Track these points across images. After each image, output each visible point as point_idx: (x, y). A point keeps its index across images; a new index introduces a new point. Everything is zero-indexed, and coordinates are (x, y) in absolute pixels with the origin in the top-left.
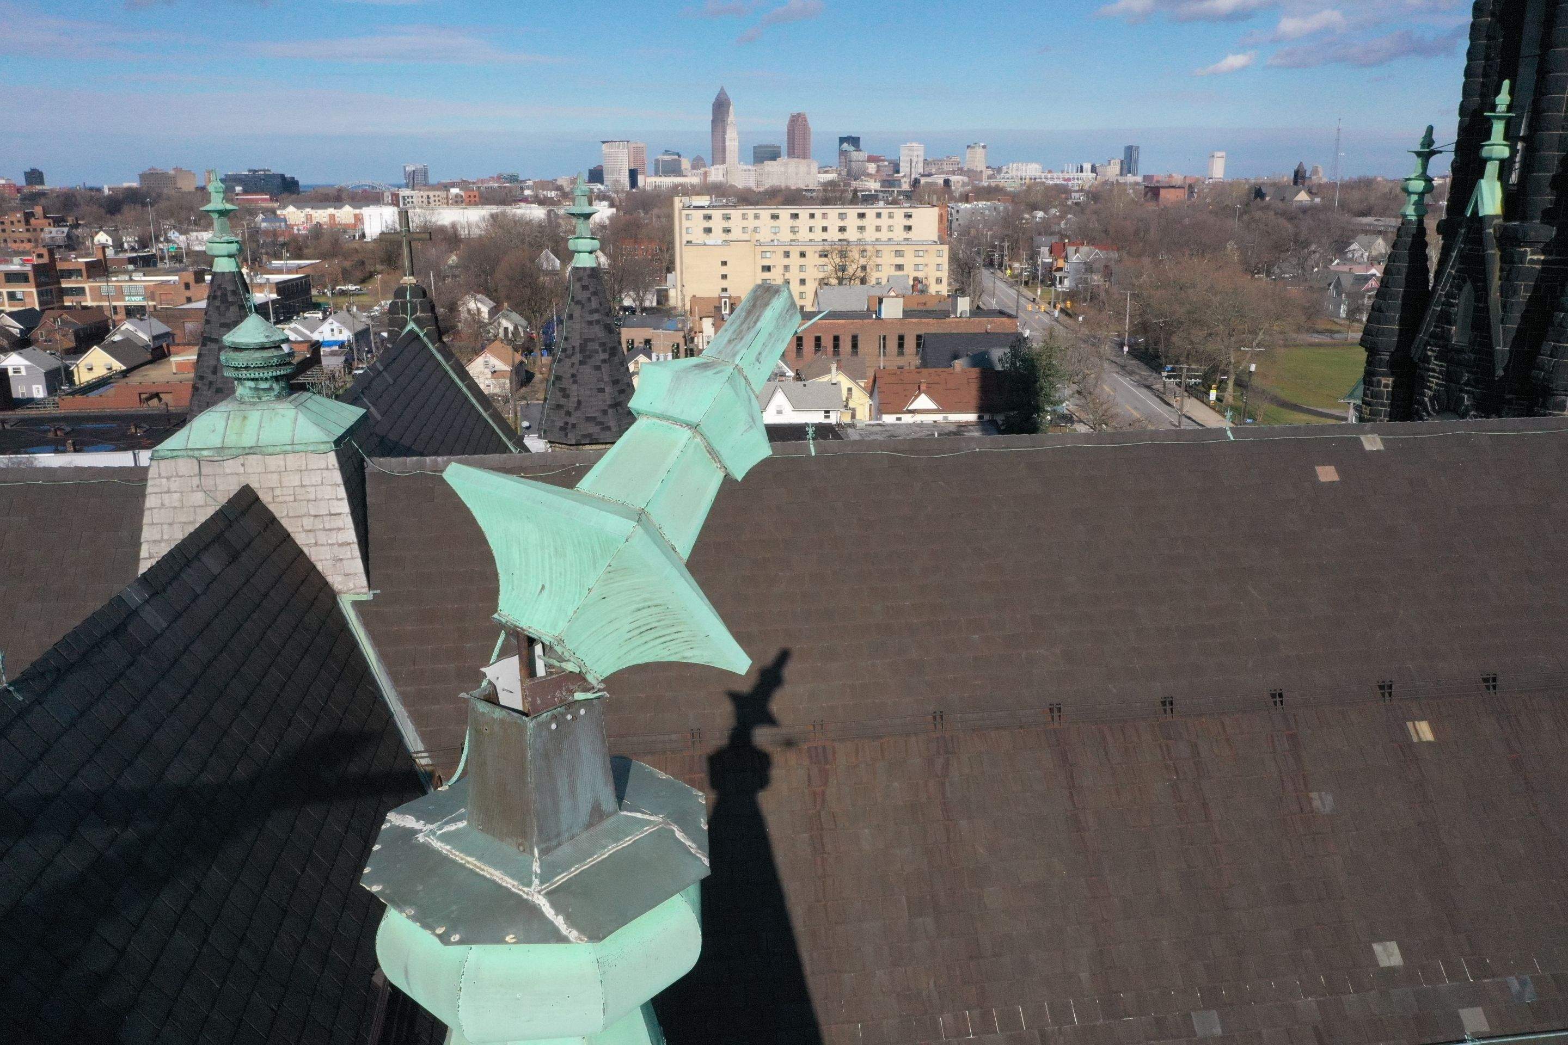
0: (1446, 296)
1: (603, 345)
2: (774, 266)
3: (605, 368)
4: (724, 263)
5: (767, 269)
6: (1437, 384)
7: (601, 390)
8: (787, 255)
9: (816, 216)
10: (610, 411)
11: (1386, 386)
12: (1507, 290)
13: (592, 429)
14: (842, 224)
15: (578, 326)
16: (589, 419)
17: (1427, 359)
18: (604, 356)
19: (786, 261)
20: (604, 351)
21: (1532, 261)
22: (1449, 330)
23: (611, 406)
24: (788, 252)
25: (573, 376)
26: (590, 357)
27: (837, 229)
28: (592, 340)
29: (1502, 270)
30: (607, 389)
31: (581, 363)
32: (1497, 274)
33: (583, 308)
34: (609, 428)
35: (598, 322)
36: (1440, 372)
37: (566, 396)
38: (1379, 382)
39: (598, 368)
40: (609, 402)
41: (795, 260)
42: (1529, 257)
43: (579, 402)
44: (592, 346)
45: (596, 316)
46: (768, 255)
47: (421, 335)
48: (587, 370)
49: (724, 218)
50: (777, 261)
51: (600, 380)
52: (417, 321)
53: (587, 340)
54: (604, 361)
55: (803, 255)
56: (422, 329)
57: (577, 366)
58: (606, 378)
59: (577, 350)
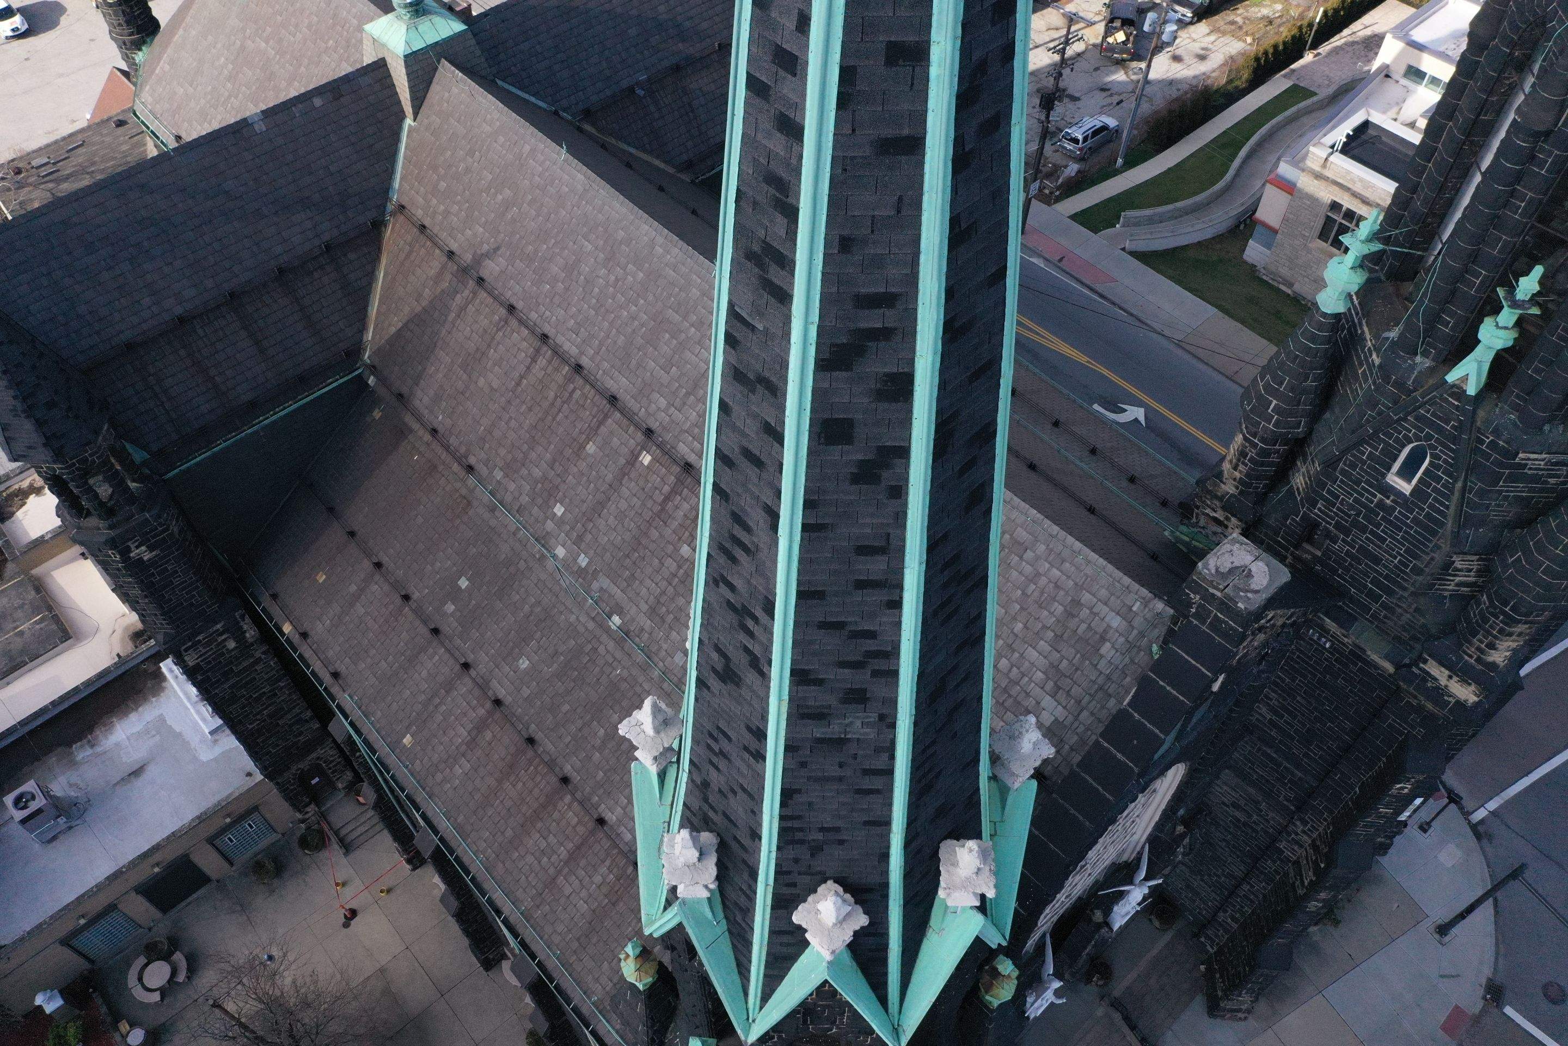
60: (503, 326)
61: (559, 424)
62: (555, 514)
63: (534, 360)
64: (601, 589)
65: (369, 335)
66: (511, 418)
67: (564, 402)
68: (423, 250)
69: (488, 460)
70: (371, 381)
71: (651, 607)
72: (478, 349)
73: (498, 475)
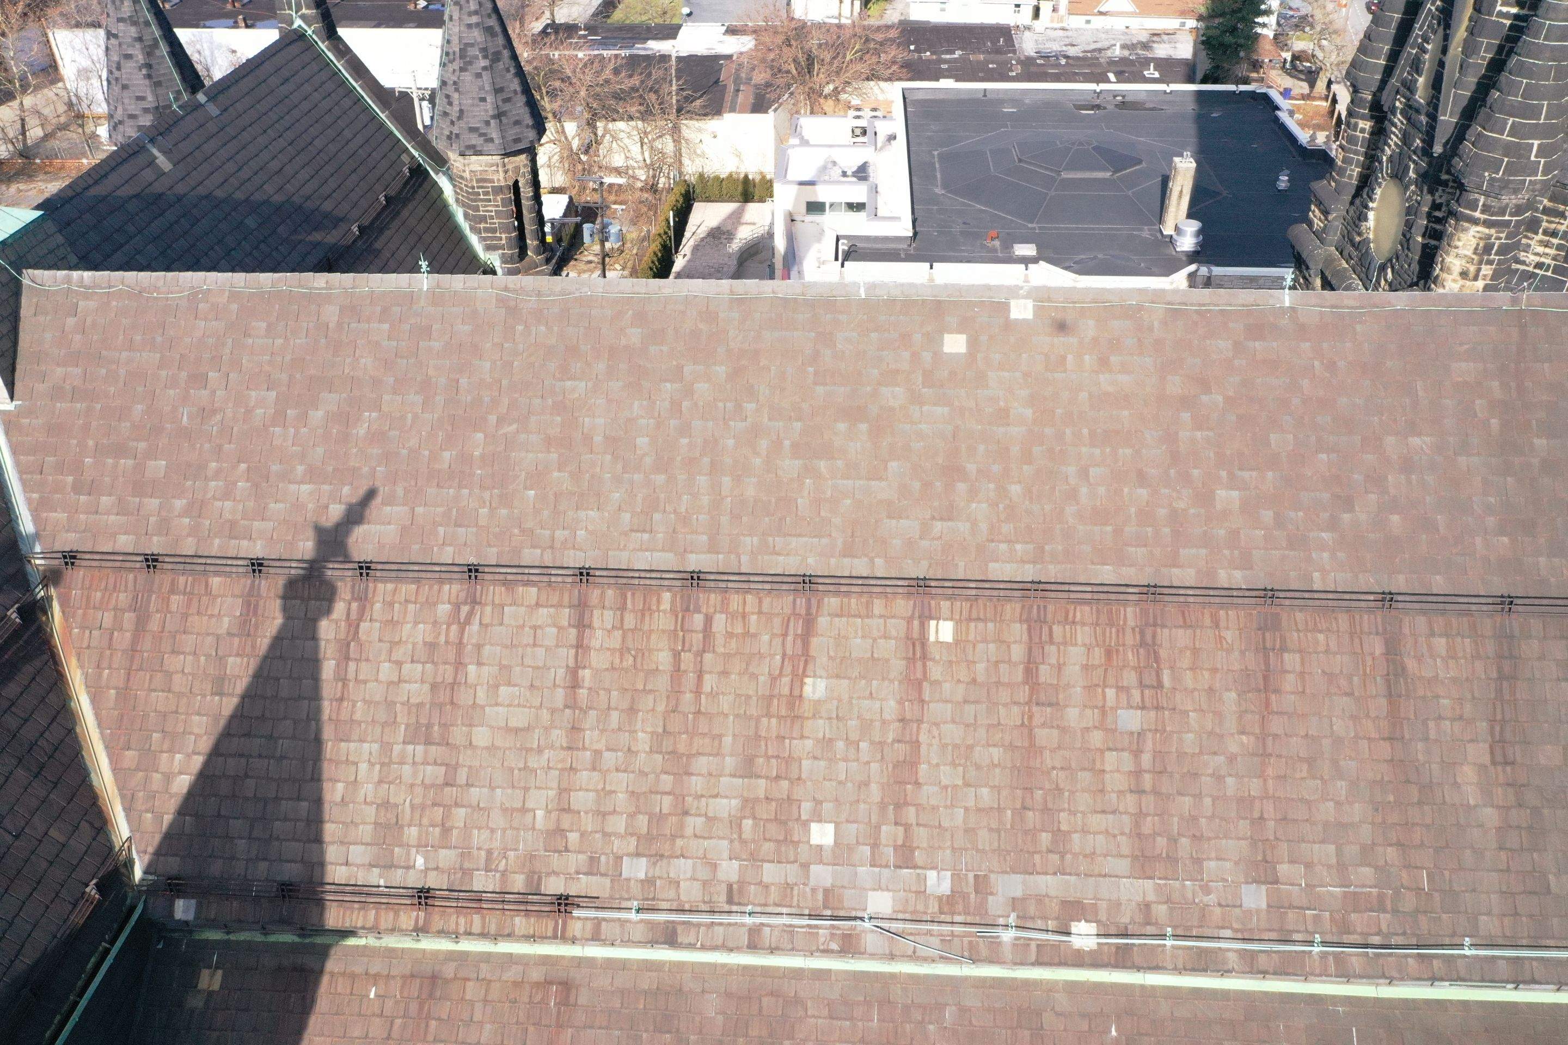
0: (1422, 37)
1: (484, 50)
3: (486, 76)
6: (1396, 144)
7: (483, 100)
10: (492, 122)
11: (1363, 131)
12: (1469, 48)
13: (475, 140)
15: (456, 30)
16: (472, 130)
17: (1393, 110)
18: (484, 63)
20: (485, 57)
21: (1500, 14)
22: (1417, 81)
23: (494, 117)
25: (455, 83)
26: (470, 63)
28: (472, 45)
29: (1470, 19)
30: (489, 100)
31: (462, 69)
32: (1465, 23)
33: (461, 9)
34: (492, 140)
35: (477, 25)
36: (1400, 131)
37: (450, 104)
38: (1356, 125)
39: (479, 76)
40: (491, 113)
42: (1498, 8)
43: (461, 111)
44: (474, 51)
45: (474, 19)
47: (310, 32)
48: (467, 77)
51: (482, 88)
52: (303, 17)
53: (467, 45)
54: (485, 68)
56: (310, 26)
57: (457, 73)
58: (487, 87)
59: (458, 55)
60: (471, 614)
61: (713, 695)
62: (820, 847)
63: (582, 625)
64: (1015, 903)
65: (122, 829)
66: (598, 753)
67: (701, 653)
68: (174, 598)
69: (593, 860)
70: (183, 909)
71: (1135, 858)
72: (434, 687)
73: (636, 869)
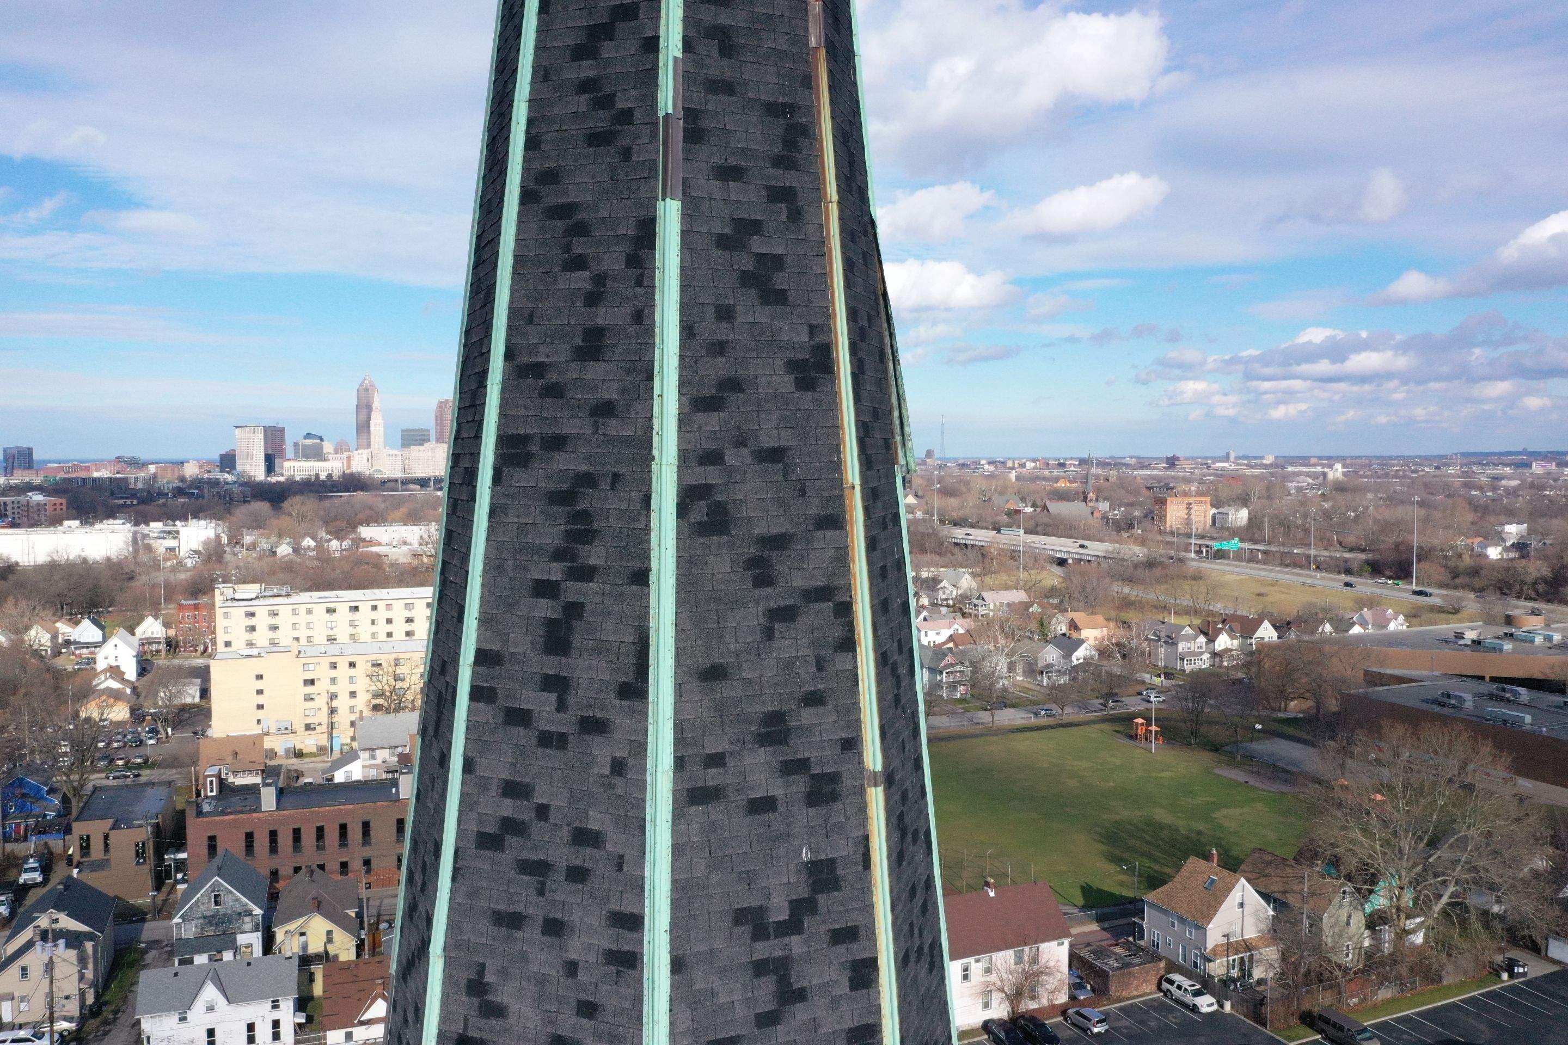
2: (319, 679)
4: (260, 677)
5: (312, 682)
8: (334, 666)
9: (379, 608)
14: (409, 615)
19: (333, 673)
24: (335, 663)
27: (404, 621)
41: (343, 670)
46: (312, 667)
49: (269, 615)
50: (322, 672)
55: (352, 665)
